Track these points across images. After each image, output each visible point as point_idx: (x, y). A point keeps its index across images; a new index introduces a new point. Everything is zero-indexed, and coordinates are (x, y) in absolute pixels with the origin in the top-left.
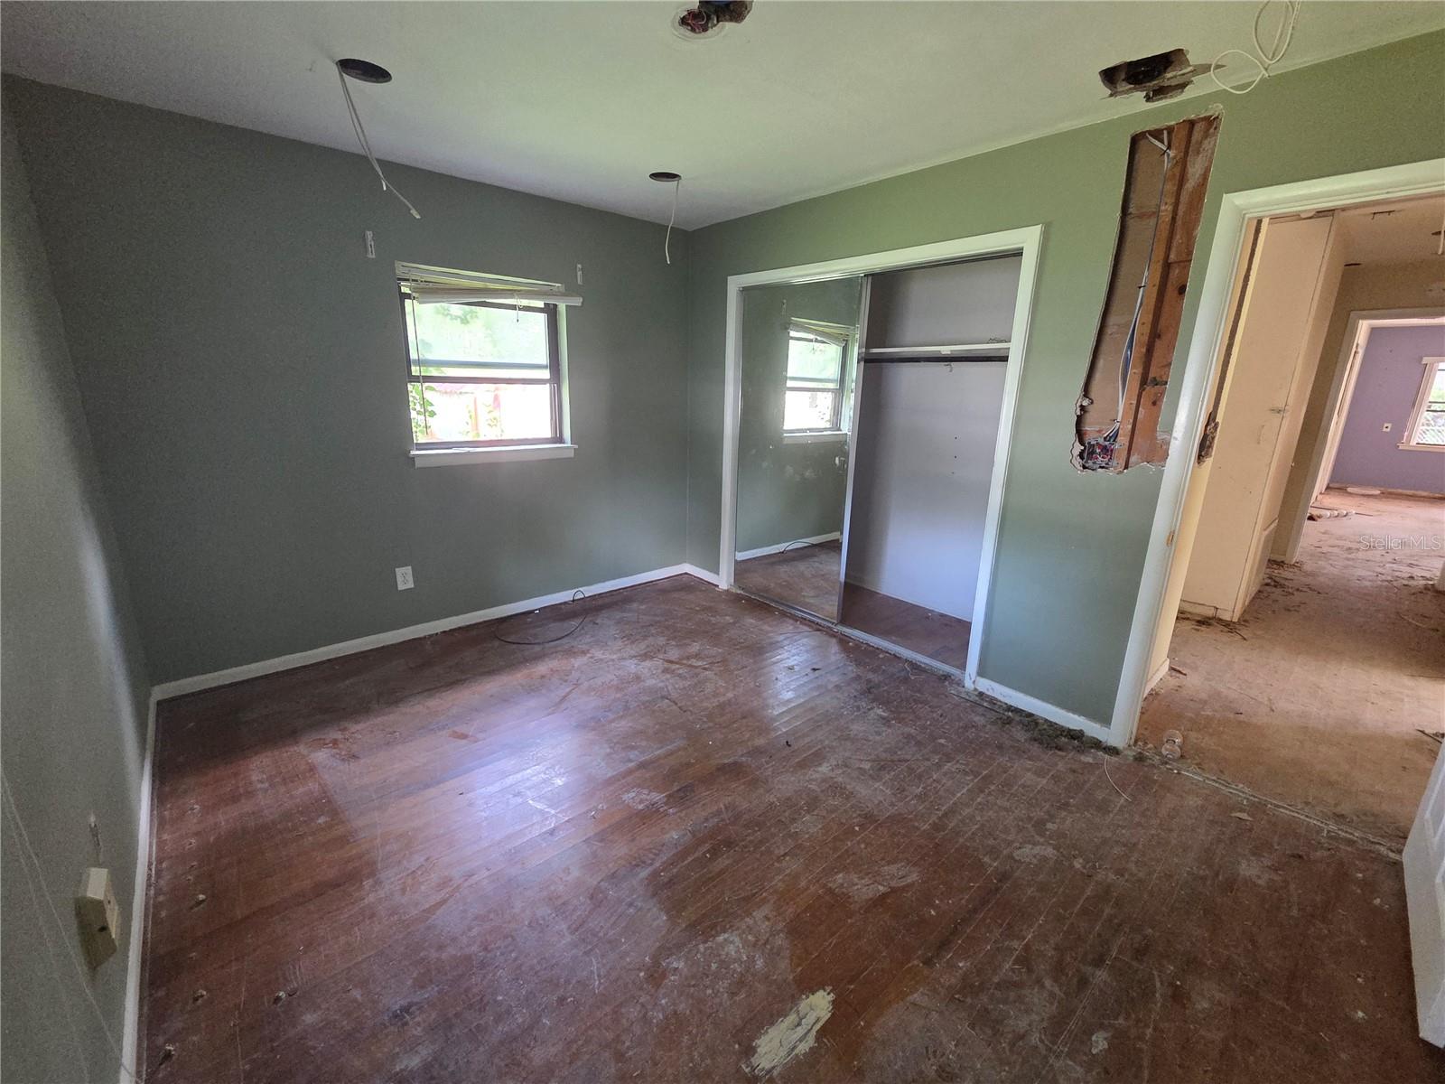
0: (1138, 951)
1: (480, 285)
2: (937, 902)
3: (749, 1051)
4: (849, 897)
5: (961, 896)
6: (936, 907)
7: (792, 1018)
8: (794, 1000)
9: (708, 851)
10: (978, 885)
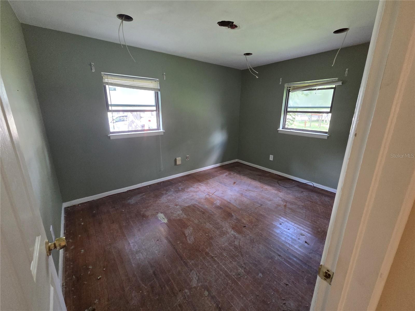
0: (153, 287)
1: (308, 84)
2: (181, 244)
3: (161, 213)
4: (186, 229)
5: (181, 250)
6: (179, 244)
7: (164, 218)
8: (167, 218)
9: (201, 210)
10: (184, 255)
